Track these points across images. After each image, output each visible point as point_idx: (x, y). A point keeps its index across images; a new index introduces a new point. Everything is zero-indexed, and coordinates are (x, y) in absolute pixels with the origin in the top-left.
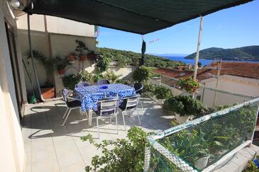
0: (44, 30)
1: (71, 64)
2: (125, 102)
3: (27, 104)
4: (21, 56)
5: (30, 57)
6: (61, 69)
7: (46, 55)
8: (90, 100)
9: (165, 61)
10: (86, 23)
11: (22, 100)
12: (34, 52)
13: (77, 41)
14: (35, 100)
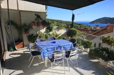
0: (17, 9)
1: (32, 28)
2: (69, 52)
3: (7, 52)
4: (4, 24)
5: (9, 24)
6: (26, 31)
7: (18, 23)
8: (46, 51)
9: (79, 24)
10: (41, 4)
11: (5, 49)
12: (11, 21)
13: (36, 15)
14: (12, 49)
